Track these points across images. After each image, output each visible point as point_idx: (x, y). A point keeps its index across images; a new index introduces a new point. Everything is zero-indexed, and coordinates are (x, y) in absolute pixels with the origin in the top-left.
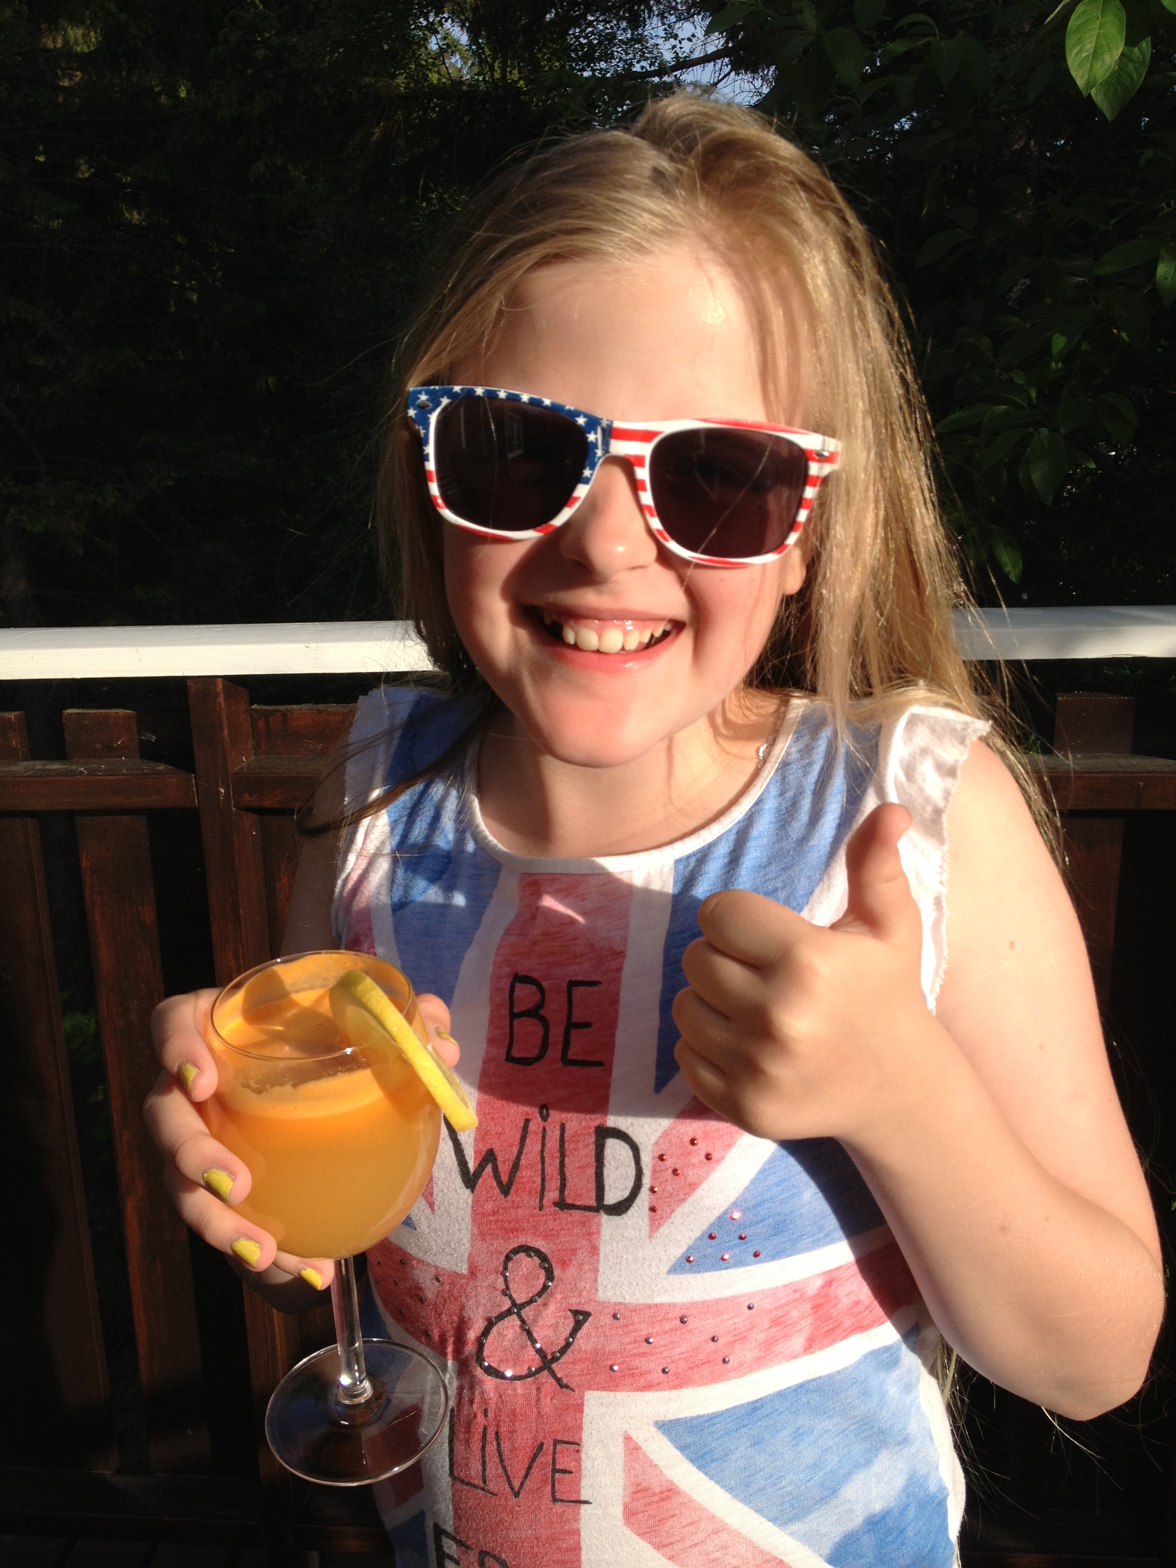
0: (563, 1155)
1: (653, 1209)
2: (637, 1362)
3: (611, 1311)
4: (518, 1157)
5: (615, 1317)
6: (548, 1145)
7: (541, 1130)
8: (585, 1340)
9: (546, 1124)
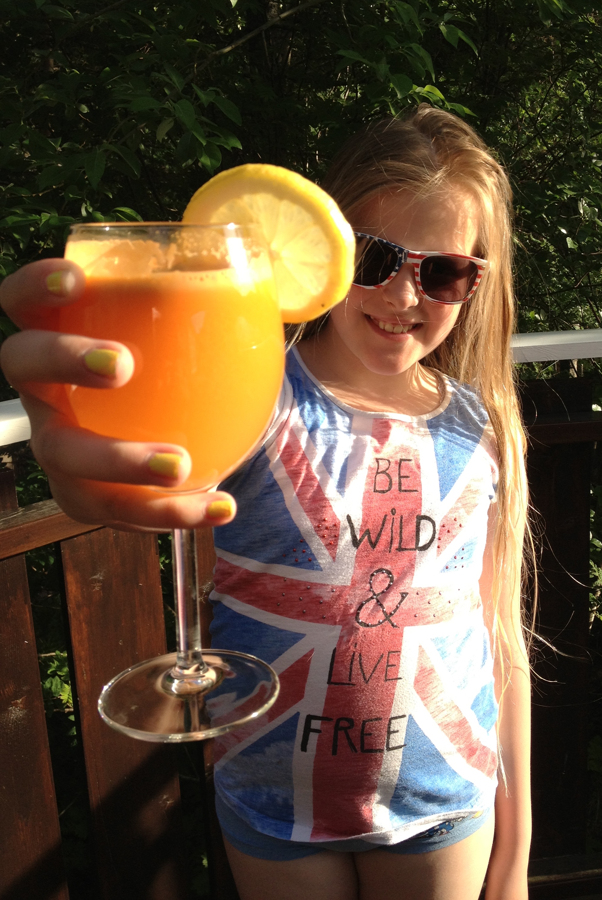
0: (401, 528)
1: (438, 547)
2: (425, 612)
3: (416, 591)
4: (381, 531)
5: (417, 594)
6: (395, 525)
7: (392, 519)
8: (405, 605)
9: (394, 517)
